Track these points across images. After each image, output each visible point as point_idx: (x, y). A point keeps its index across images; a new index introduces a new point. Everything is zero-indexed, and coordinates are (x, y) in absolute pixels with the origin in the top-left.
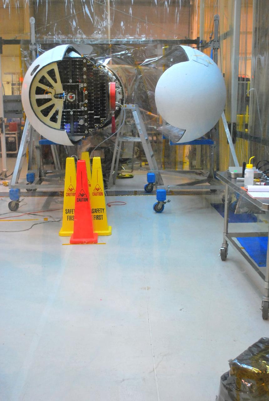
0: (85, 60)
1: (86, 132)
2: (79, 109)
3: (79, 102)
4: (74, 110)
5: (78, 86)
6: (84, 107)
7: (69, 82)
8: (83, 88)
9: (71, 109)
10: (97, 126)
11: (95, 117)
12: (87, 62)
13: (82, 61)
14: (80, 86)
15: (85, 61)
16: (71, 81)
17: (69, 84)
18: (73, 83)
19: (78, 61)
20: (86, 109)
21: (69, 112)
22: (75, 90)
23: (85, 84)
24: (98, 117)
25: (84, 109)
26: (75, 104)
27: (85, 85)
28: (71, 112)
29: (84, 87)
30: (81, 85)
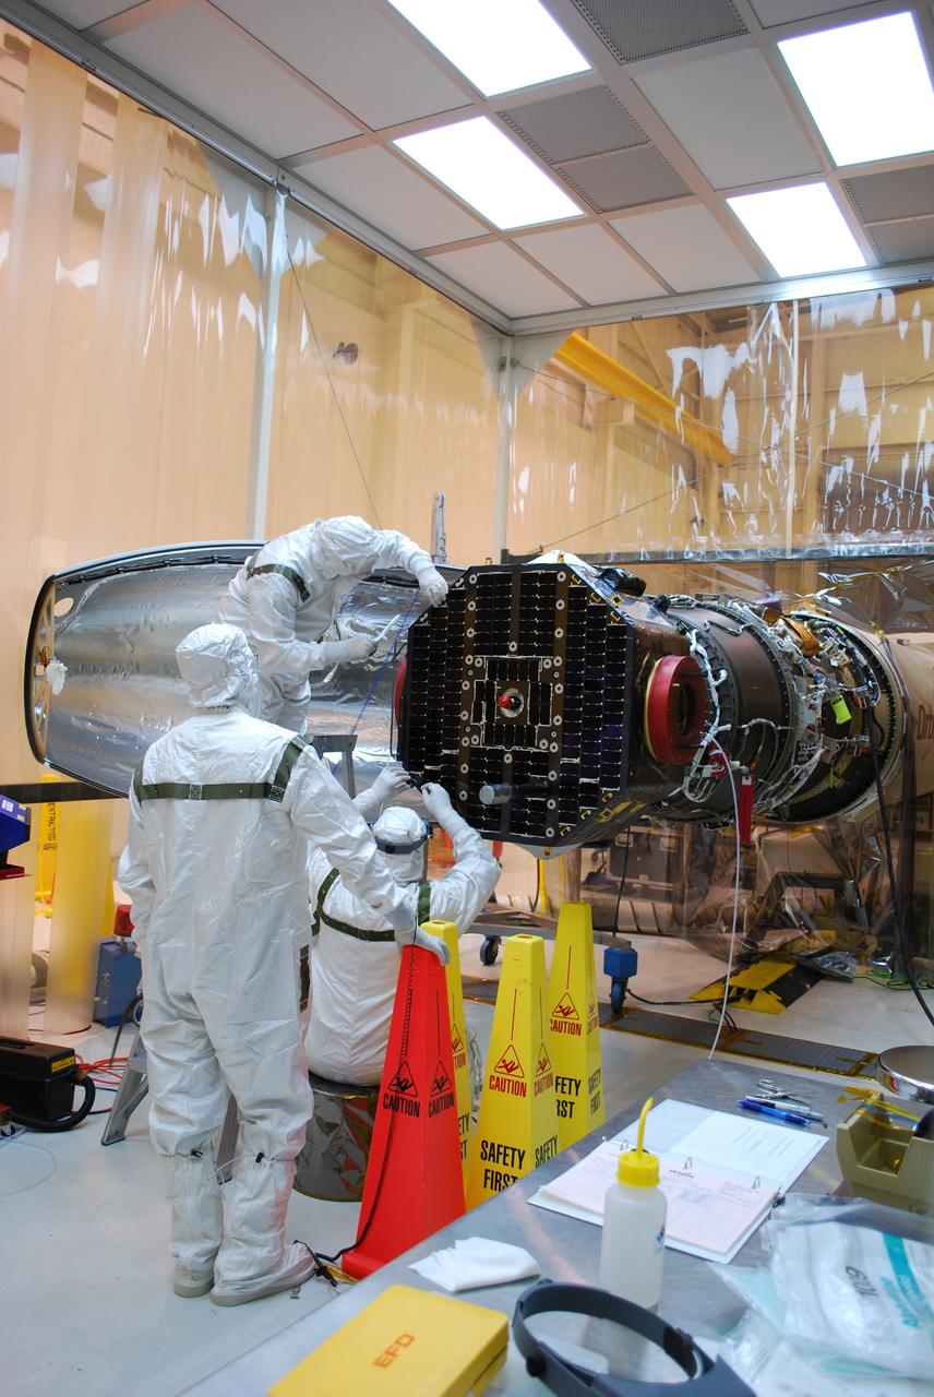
0: (562, 573)
1: (550, 832)
2: (533, 745)
3: (534, 722)
4: (517, 748)
5: (535, 663)
6: (551, 741)
7: (506, 651)
8: (549, 673)
9: (509, 746)
10: (586, 816)
11: (583, 780)
12: (569, 580)
13: (555, 575)
14: (540, 663)
15: (562, 577)
16: (513, 646)
17: (507, 656)
18: (519, 652)
19: (543, 578)
20: (555, 748)
21: (502, 753)
22: (523, 679)
23: (558, 658)
24: (593, 781)
25: (548, 748)
26: (520, 728)
27: (559, 661)
28: (508, 755)
29: (554, 669)
30: (546, 663)
